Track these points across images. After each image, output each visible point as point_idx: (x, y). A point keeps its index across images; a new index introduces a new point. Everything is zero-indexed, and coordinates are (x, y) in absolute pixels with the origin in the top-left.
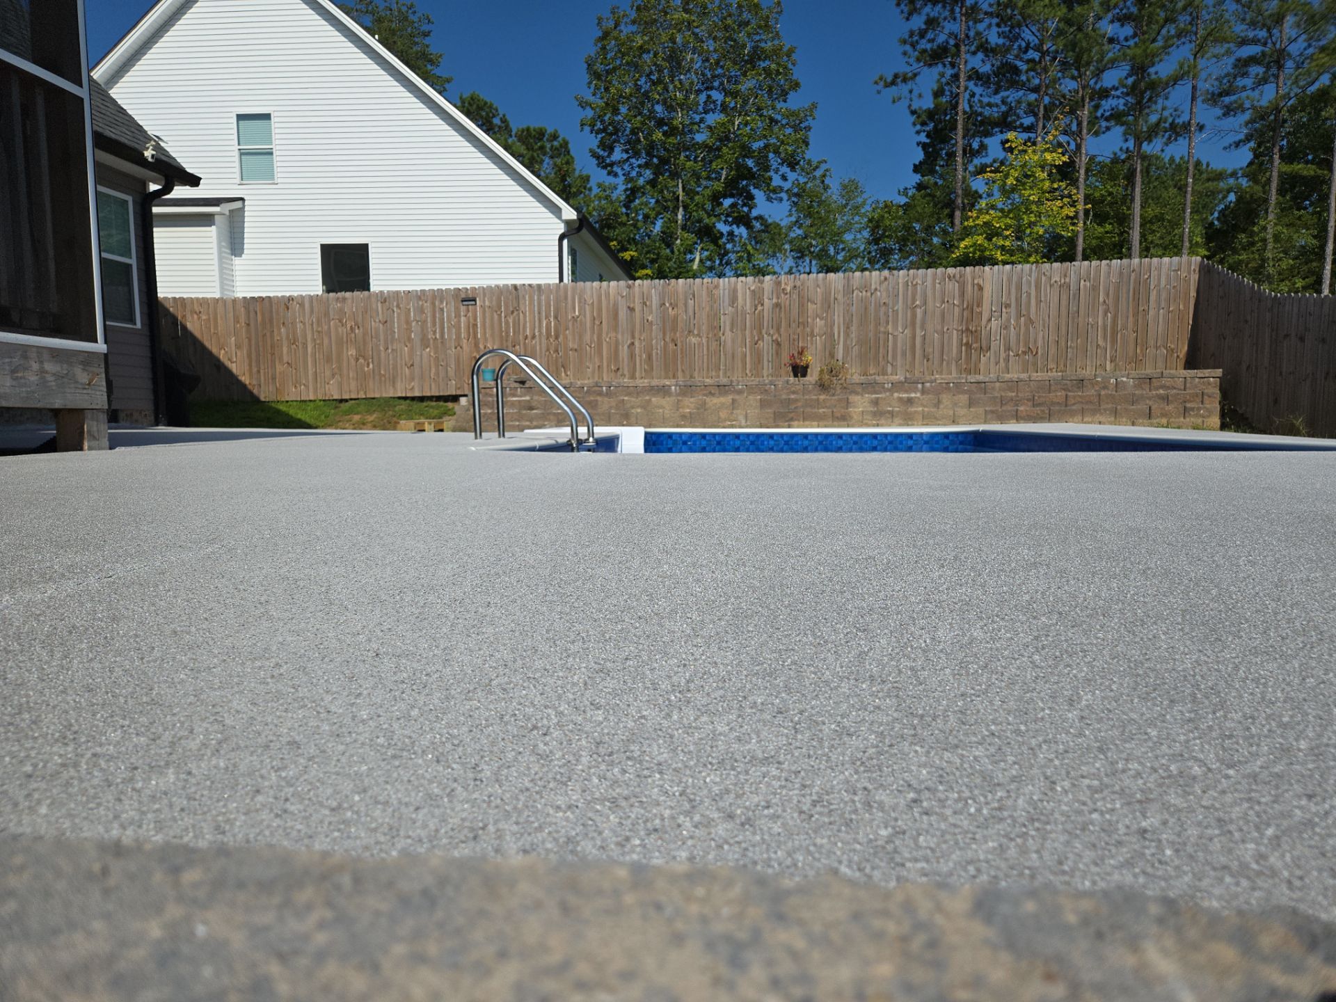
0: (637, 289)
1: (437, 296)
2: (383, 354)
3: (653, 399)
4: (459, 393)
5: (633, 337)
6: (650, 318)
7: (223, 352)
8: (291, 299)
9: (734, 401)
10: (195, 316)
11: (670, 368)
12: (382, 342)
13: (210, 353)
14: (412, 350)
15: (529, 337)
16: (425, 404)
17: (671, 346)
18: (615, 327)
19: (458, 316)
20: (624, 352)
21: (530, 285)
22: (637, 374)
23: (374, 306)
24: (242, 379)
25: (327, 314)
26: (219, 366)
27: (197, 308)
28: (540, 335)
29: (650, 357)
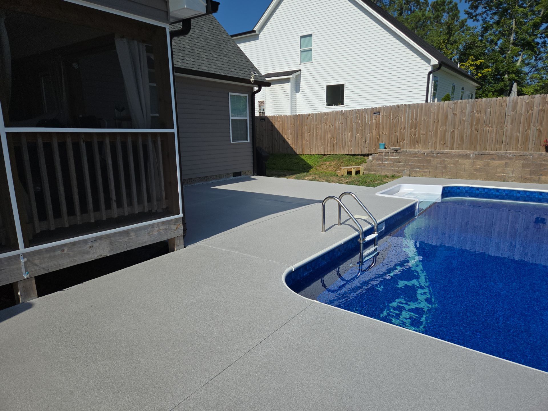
0: (459, 105)
1: (365, 111)
2: (340, 136)
3: (460, 160)
4: (370, 153)
5: (454, 128)
6: (464, 119)
7: (286, 136)
8: (309, 115)
9: (506, 163)
10: (278, 122)
11: (473, 143)
12: (341, 132)
13: (282, 136)
14: (352, 135)
15: (402, 129)
16: (356, 157)
17: (475, 132)
18: (445, 123)
19: (372, 120)
20: (449, 135)
21: (405, 105)
22: (455, 146)
23: (339, 117)
24: (292, 146)
25: (321, 121)
26: (285, 141)
27: (279, 120)
28: (408, 127)
29: (462, 138)
